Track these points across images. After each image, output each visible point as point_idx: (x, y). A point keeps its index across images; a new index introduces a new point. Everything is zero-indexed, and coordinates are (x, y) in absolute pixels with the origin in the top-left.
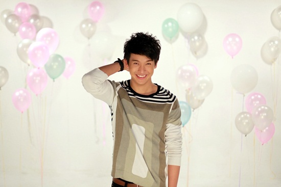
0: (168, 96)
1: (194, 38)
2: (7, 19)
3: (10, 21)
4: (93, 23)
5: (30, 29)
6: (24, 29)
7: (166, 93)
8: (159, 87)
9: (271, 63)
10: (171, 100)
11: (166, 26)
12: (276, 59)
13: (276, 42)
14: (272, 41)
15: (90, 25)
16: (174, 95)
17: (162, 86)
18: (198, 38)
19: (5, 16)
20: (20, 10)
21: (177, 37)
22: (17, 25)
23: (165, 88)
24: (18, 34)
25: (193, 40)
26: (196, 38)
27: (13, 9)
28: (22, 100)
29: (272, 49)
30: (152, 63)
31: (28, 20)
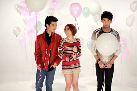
0: (115, 32)
1: (96, 15)
2: (17, 8)
3: (19, 9)
4: (53, 10)
5: (27, 12)
6: (24, 12)
7: (114, 31)
8: (112, 29)
9: (130, 26)
10: (116, 33)
11: (84, 10)
12: (132, 24)
13: (132, 17)
14: (130, 16)
15: (52, 10)
16: (117, 32)
17: (113, 29)
18: (98, 16)
19: (16, 7)
20: (22, 4)
21: (89, 15)
22: (21, 10)
23: (114, 30)
24: (22, 14)
25: (96, 16)
26: (97, 15)
27: (19, 4)
28: (22, 41)
29: (131, 20)
30: (110, 21)
31: (26, 9)
